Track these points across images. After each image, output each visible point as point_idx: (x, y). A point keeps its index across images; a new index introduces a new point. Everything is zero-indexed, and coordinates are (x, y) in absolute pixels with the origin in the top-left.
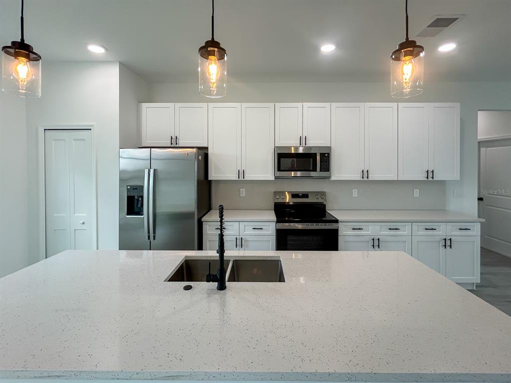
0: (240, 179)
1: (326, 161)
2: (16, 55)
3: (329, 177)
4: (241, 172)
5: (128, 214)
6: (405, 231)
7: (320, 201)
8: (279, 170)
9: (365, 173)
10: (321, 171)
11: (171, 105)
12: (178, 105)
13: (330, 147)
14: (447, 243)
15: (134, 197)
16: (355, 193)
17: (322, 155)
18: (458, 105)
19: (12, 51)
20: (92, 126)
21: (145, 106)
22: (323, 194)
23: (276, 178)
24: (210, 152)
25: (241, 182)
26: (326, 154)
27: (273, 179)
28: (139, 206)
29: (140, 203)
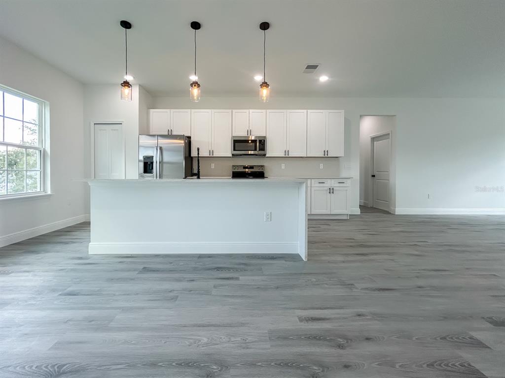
0: (211, 156)
1: (263, 145)
2: (125, 86)
3: (265, 155)
4: (211, 151)
5: (144, 172)
7: (261, 170)
8: (234, 150)
9: (287, 152)
10: (259, 150)
11: (168, 110)
12: (172, 110)
13: (265, 137)
14: (331, 191)
15: (147, 163)
16: (283, 166)
17: (260, 141)
18: (343, 111)
19: (123, 85)
20: (123, 122)
21: (152, 111)
22: (262, 166)
23: (233, 155)
24: (192, 139)
25: (211, 158)
26: (262, 140)
27: (231, 156)
28: (151, 168)
29: (151, 167)
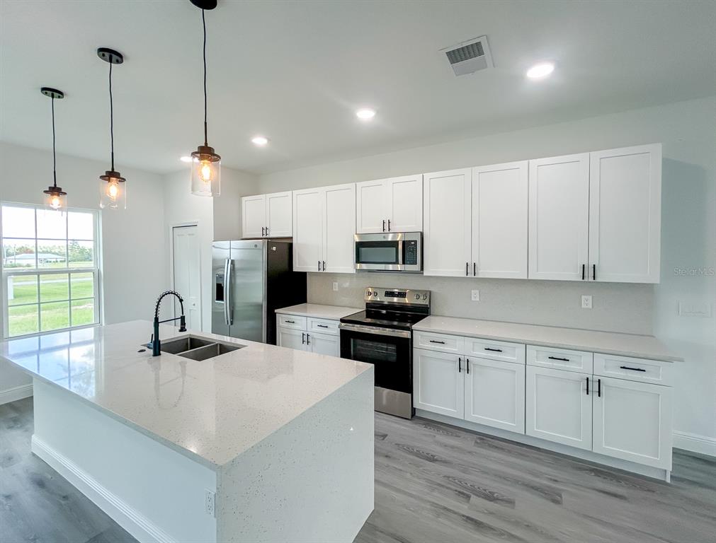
1: (413, 252)
4: (322, 264)
5: (217, 299)
6: (513, 355)
7: (421, 302)
8: (358, 261)
9: (472, 268)
10: (404, 263)
11: (263, 196)
12: (269, 195)
13: (420, 233)
14: (593, 386)
16: (475, 296)
17: (405, 243)
18: (656, 148)
20: (198, 222)
21: (245, 199)
22: (425, 294)
23: (357, 270)
24: (294, 242)
26: (412, 241)
27: (354, 272)
28: (222, 293)
